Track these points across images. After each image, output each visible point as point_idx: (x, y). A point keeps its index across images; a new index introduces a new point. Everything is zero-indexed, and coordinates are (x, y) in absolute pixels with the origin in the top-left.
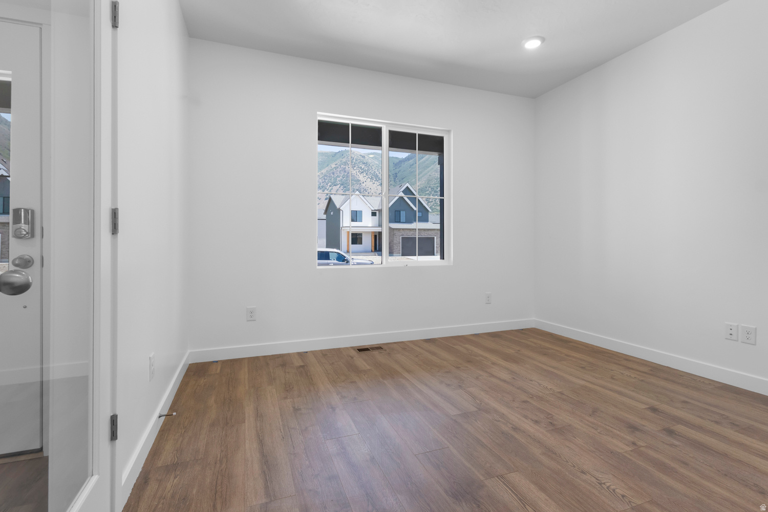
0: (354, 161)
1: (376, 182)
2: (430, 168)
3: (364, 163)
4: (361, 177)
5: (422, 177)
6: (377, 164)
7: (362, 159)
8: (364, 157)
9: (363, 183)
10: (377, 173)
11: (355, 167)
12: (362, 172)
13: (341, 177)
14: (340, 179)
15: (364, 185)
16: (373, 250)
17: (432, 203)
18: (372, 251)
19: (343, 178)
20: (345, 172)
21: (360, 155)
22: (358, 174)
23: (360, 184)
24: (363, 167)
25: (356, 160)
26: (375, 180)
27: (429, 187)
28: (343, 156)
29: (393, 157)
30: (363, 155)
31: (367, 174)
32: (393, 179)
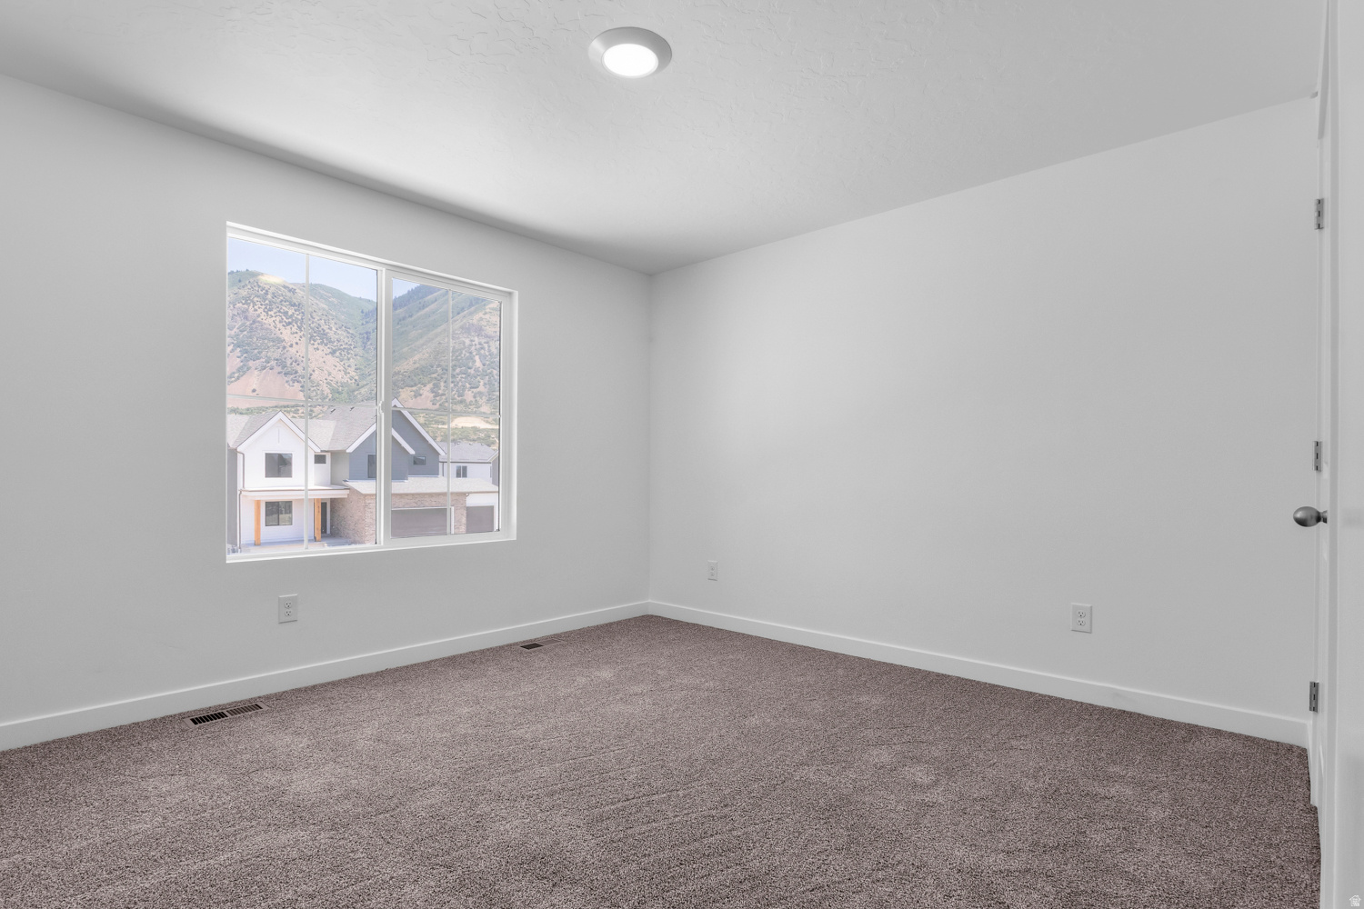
0: (269, 296)
1: (321, 347)
2: (439, 329)
3: (294, 305)
4: (286, 334)
5: (423, 345)
6: (324, 309)
7: (289, 294)
8: (292, 291)
9: (291, 346)
10: (326, 327)
11: (271, 310)
12: (290, 323)
13: (235, 330)
14: (233, 332)
15: (293, 350)
16: (319, 536)
17: (444, 397)
18: (315, 539)
19: (242, 331)
20: (246, 318)
21: (285, 287)
22: (279, 325)
23: (284, 348)
24: (290, 313)
25: (274, 296)
26: (319, 341)
27: (439, 366)
28: (242, 284)
29: (360, 299)
30: (291, 287)
31: (299, 328)
32: (360, 344)
